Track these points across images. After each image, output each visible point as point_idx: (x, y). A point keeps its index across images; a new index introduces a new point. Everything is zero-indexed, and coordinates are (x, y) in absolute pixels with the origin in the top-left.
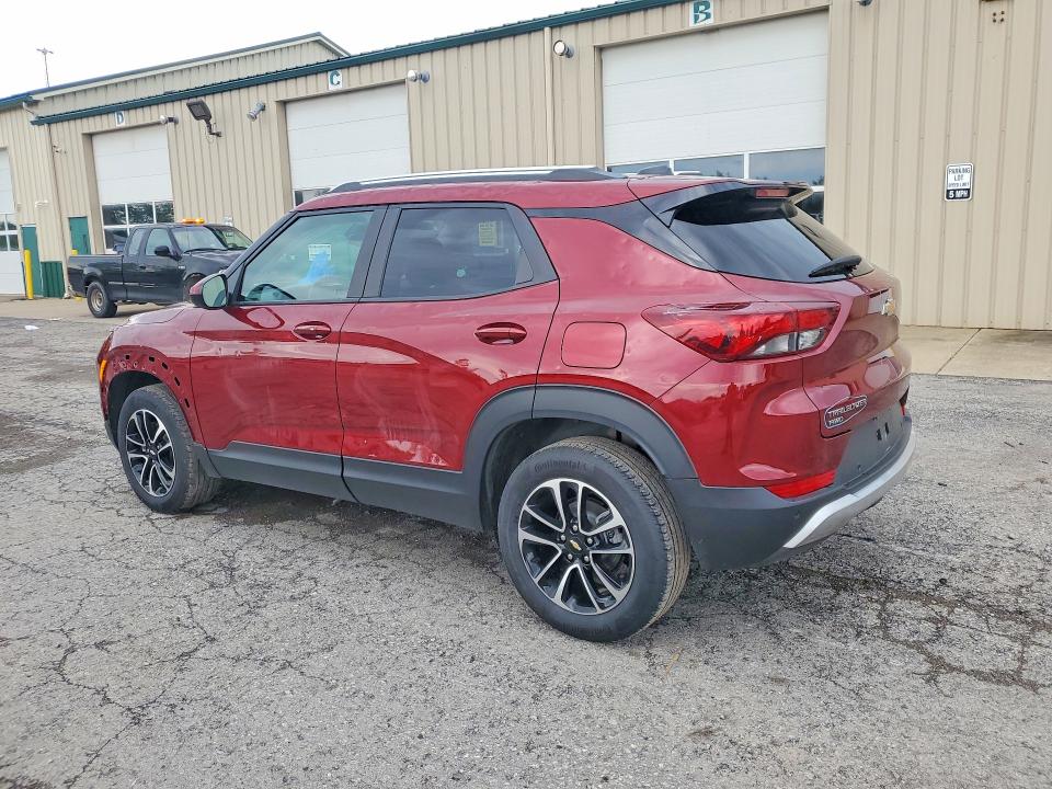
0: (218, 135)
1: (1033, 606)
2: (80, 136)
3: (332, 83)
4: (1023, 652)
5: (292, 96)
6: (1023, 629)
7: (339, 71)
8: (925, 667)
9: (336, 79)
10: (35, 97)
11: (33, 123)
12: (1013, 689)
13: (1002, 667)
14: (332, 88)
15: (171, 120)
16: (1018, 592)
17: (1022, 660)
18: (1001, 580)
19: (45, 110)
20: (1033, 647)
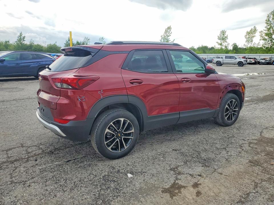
1: (10, 166)
4: (7, 155)
6: (10, 160)
8: (24, 145)
12: (7, 149)
13: (10, 151)
16: (16, 168)
17: (7, 154)
18: (22, 169)
20: (6, 157)
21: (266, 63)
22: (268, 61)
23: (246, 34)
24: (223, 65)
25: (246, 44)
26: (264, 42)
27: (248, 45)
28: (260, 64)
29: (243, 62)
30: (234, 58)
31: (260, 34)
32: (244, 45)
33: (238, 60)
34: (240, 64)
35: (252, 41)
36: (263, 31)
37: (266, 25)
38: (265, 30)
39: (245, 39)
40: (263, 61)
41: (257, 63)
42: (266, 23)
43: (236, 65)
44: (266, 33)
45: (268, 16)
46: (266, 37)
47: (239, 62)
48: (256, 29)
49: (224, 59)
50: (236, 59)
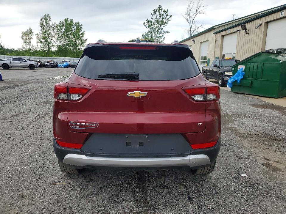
0: (248, 34)
2: (221, 36)
3: (281, 14)
5: (269, 20)
7: (284, 10)
9: (283, 13)
10: (214, 27)
11: (213, 34)
14: (281, 16)
15: (238, 30)
19: (216, 31)
21: (51, 66)
22: (52, 64)
23: (22, 35)
24: (10, 68)
25: (24, 45)
26: (41, 45)
27: (26, 46)
28: (46, 67)
29: (35, 65)
30: (24, 61)
31: (36, 37)
32: (22, 47)
33: (29, 63)
34: (32, 67)
35: (30, 43)
36: (39, 34)
37: (40, 28)
38: (41, 34)
39: (23, 41)
40: (48, 64)
41: (42, 66)
42: (41, 26)
43: (26, 68)
44: (42, 37)
45: (41, 20)
46: (43, 41)
47: (30, 65)
48: (32, 31)
49: (12, 61)
50: (26, 61)
